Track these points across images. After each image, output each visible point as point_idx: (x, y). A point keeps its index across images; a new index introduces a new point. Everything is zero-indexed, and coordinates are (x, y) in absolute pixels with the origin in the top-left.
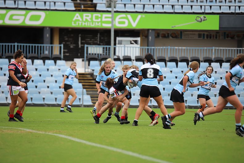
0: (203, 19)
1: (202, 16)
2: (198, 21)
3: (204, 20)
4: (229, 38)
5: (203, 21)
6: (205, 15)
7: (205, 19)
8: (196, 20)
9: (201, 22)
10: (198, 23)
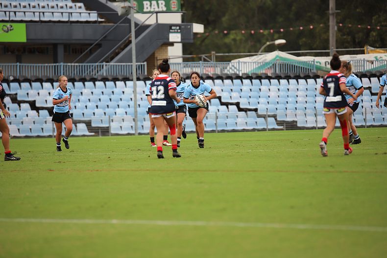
0: (9, 29)
1: (8, 25)
2: (5, 31)
3: (11, 30)
4: (10, 53)
5: (9, 32)
6: (12, 24)
7: (12, 28)
8: (2, 29)
9: (7, 32)
10: (5, 33)
